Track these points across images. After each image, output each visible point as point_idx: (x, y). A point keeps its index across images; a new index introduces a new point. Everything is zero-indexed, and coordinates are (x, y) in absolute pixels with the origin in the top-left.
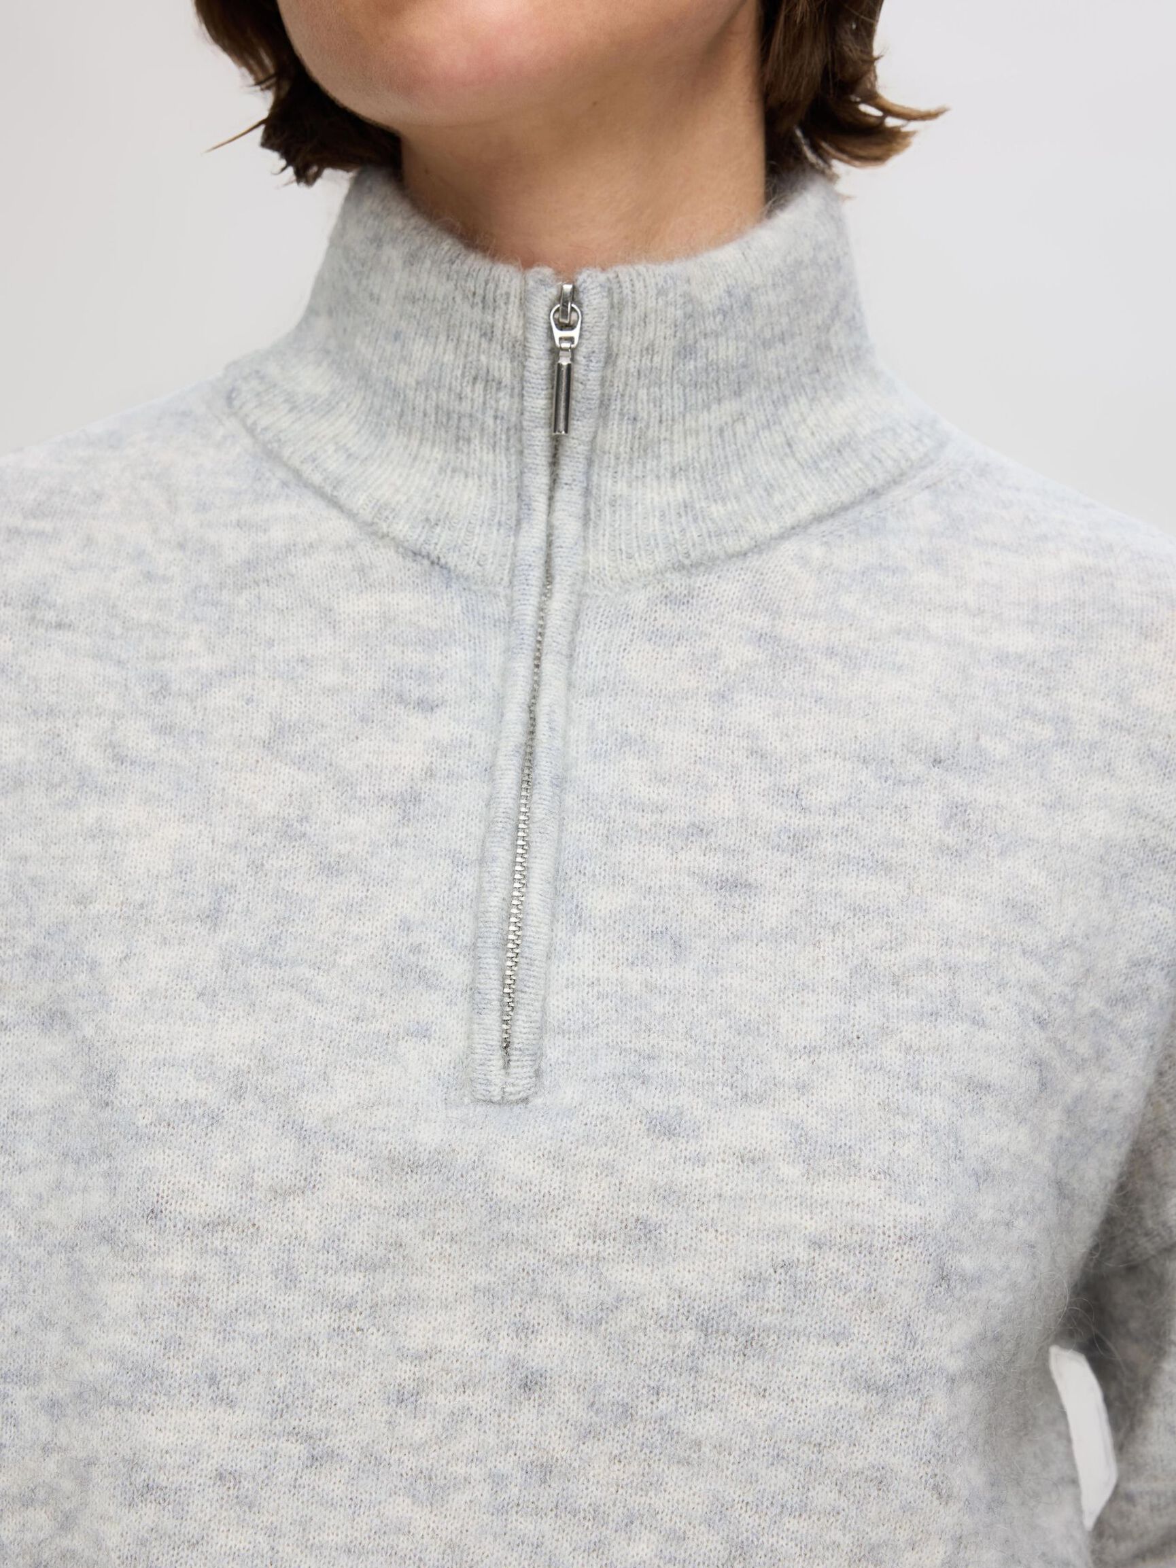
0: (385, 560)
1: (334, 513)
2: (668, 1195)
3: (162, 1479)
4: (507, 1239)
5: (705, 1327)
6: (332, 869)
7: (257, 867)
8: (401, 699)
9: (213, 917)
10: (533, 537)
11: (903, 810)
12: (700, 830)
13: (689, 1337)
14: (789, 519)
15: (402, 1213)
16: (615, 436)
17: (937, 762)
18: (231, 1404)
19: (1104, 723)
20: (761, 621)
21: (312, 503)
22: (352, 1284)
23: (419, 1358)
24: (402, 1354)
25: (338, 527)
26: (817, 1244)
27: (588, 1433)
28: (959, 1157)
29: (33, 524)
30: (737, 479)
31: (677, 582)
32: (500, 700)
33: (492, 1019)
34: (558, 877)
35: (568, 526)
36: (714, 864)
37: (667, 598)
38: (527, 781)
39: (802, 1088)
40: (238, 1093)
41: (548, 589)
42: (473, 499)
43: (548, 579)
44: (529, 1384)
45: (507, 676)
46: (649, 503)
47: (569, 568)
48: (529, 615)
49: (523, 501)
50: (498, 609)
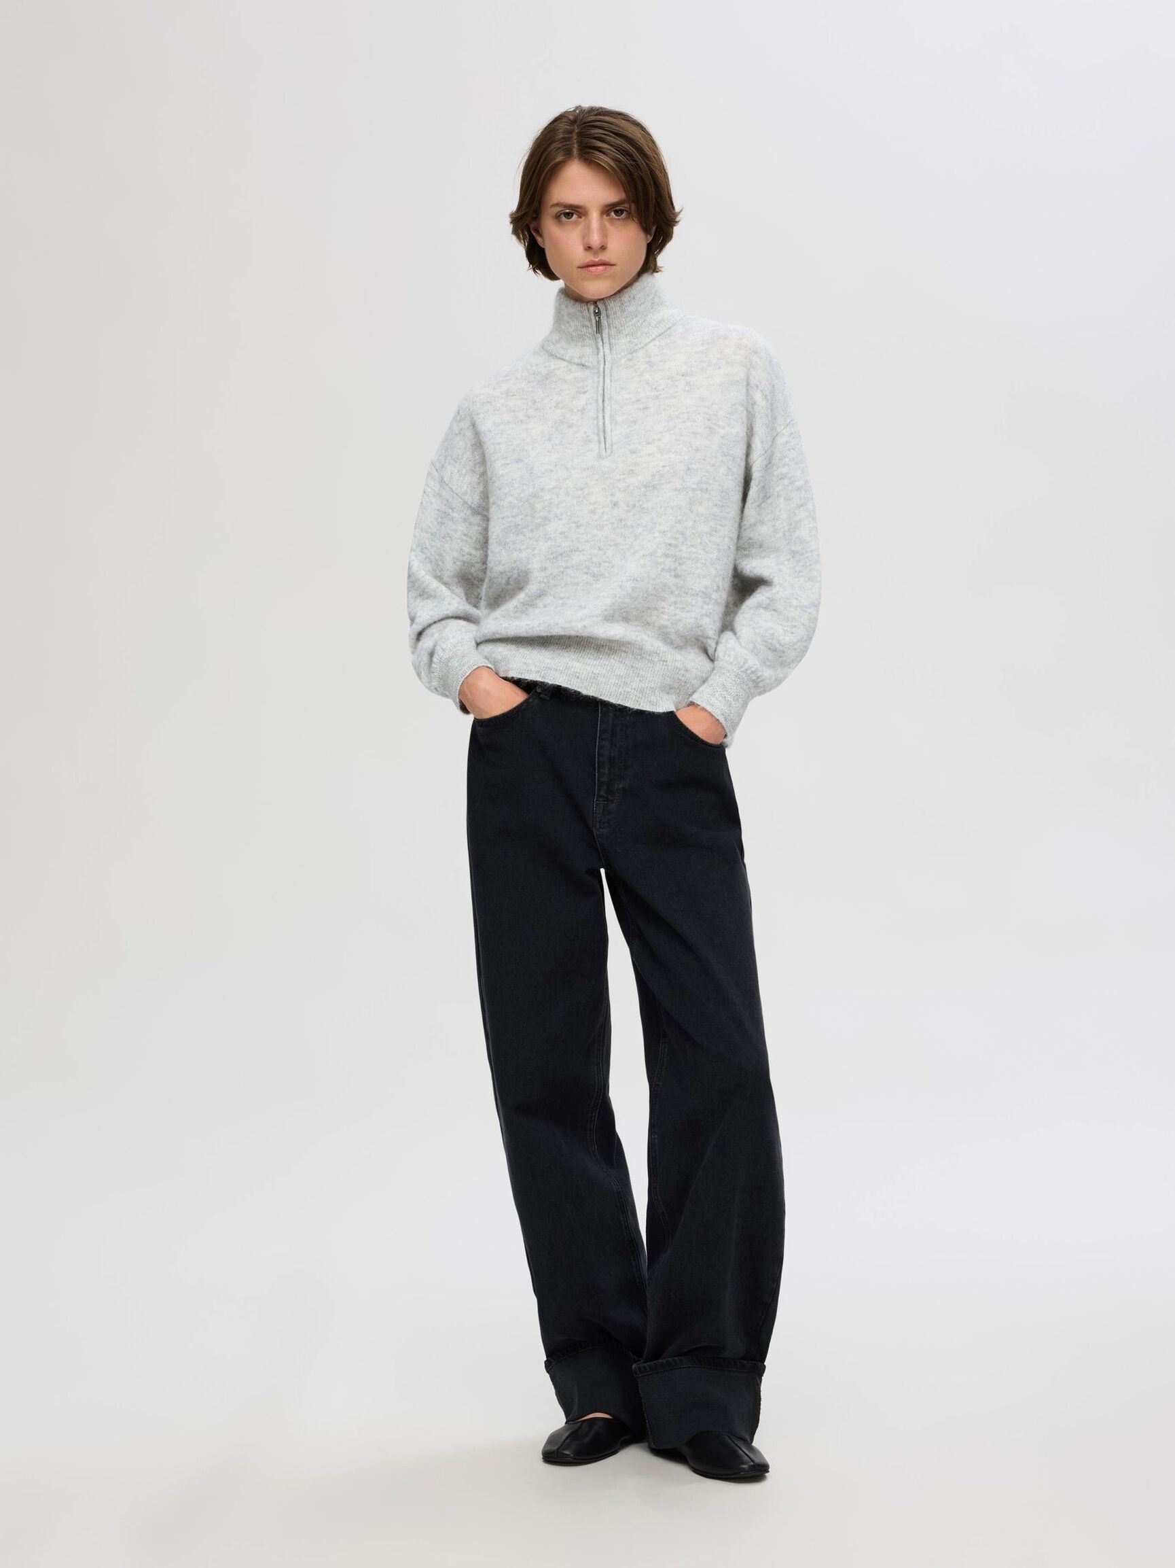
0: (574, 368)
1: (562, 361)
2: (636, 464)
3: (551, 536)
4: (607, 478)
5: (646, 486)
6: (570, 426)
7: (557, 430)
8: (580, 393)
9: (549, 440)
10: (601, 354)
11: (677, 386)
12: (638, 400)
13: (643, 489)
14: (651, 338)
15: (587, 477)
16: (613, 331)
17: (684, 375)
18: (560, 519)
19: (718, 359)
20: (648, 359)
21: (559, 361)
23: (594, 504)
24: (590, 503)
25: (565, 364)
26: (664, 466)
27: (628, 511)
28: (691, 447)
29: (505, 378)
30: (639, 334)
31: (630, 356)
32: (598, 387)
35: (607, 351)
36: (641, 406)
37: (629, 360)
38: (603, 401)
39: (660, 440)
40: (556, 466)
41: (605, 365)
42: (588, 351)
43: (605, 362)
44: (615, 505)
45: (598, 382)
46: (622, 342)
47: (608, 358)
48: (601, 369)
49: (598, 349)
50: (596, 371)
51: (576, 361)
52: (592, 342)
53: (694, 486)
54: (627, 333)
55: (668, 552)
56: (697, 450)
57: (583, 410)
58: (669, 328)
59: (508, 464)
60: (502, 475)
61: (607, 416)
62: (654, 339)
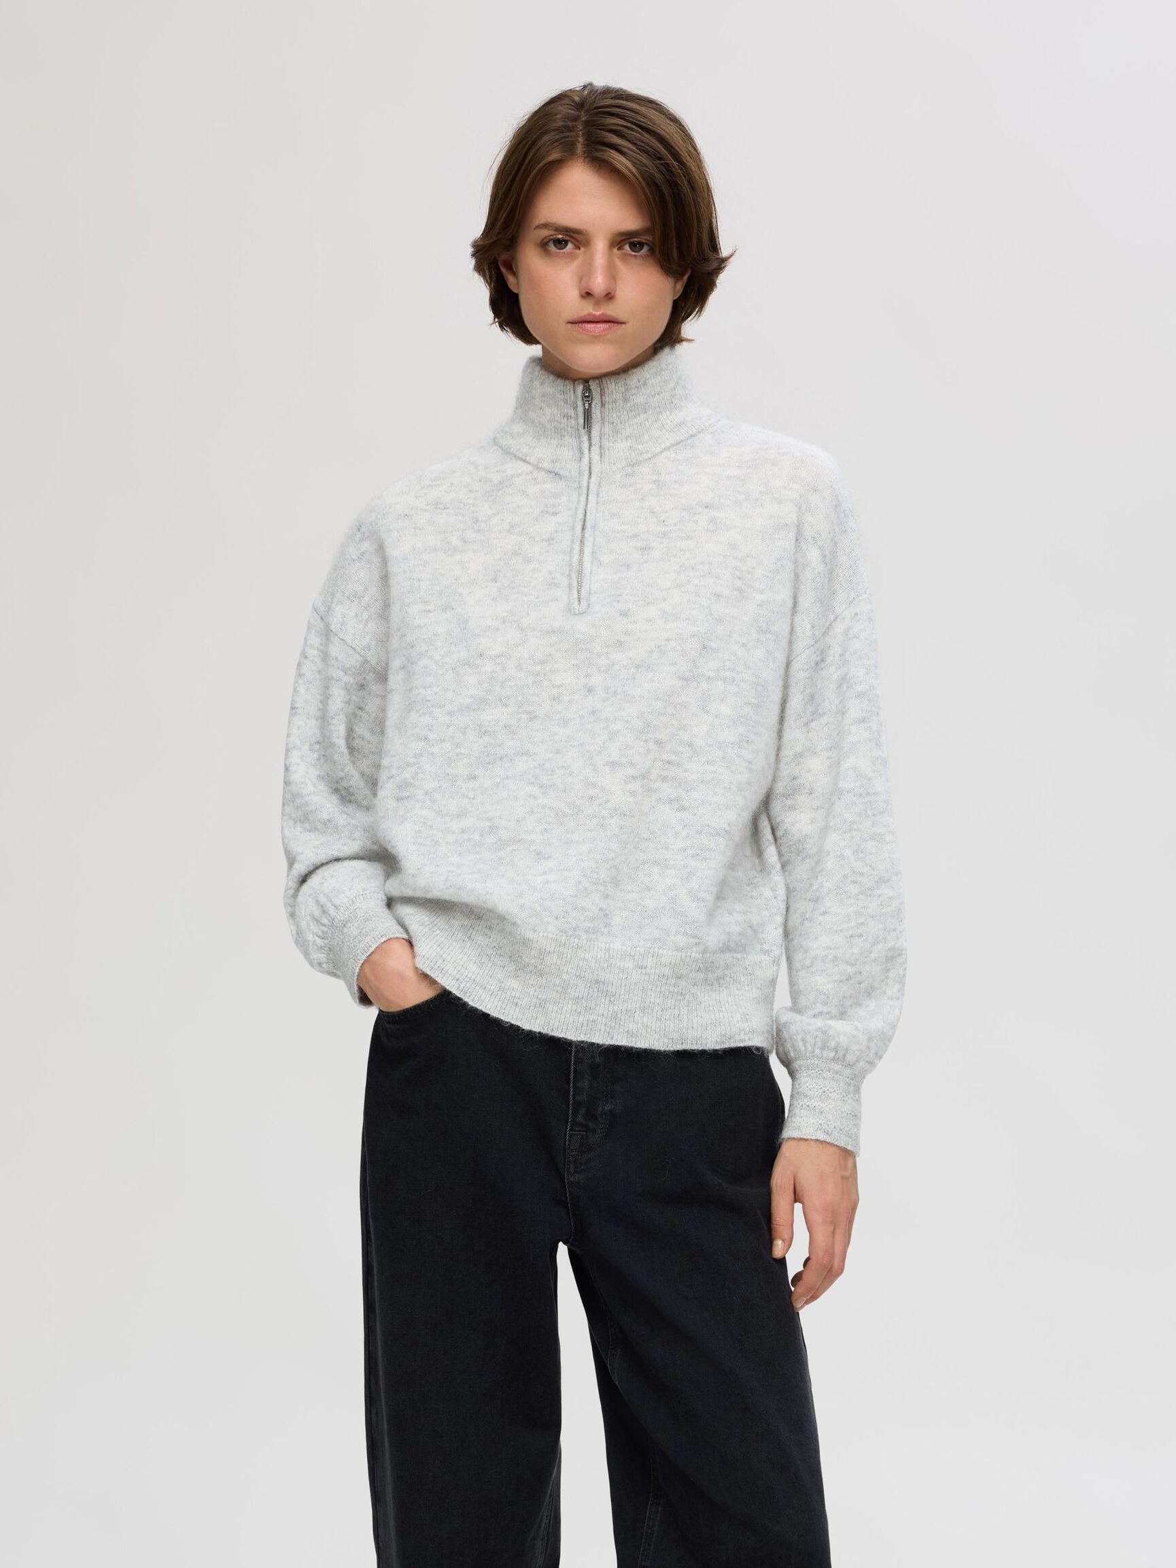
0: (542, 476)
1: (526, 464)
2: (626, 633)
3: (489, 729)
4: (581, 650)
5: (637, 667)
6: (528, 561)
7: (507, 564)
8: (547, 513)
9: (495, 580)
10: (586, 461)
11: (696, 522)
12: (635, 536)
14: (663, 446)
15: (551, 646)
16: (607, 429)
17: (707, 507)
18: (506, 706)
19: (760, 492)
20: (655, 477)
21: (520, 463)
22: (538, 668)
23: (558, 687)
24: (553, 686)
25: (528, 468)
26: (668, 640)
28: (711, 615)
29: (435, 483)
30: (646, 437)
31: (629, 470)
32: (576, 508)
33: (575, 591)
34: (593, 552)
35: (596, 457)
36: (640, 544)
37: (627, 475)
38: (583, 529)
39: (665, 599)
40: (504, 622)
41: (590, 477)
42: (567, 454)
43: (590, 474)
44: (590, 690)
45: (578, 503)
46: (619, 448)
47: (596, 470)
48: (585, 484)
49: (581, 452)
50: (576, 485)
51: (546, 465)
52: (574, 442)
53: (712, 674)
54: (628, 433)
55: (665, 773)
56: (720, 620)
57: (550, 540)
58: (692, 436)
59: (429, 611)
60: (419, 627)
61: (587, 550)
62: (668, 449)
